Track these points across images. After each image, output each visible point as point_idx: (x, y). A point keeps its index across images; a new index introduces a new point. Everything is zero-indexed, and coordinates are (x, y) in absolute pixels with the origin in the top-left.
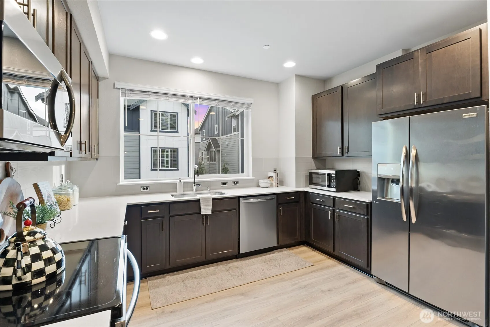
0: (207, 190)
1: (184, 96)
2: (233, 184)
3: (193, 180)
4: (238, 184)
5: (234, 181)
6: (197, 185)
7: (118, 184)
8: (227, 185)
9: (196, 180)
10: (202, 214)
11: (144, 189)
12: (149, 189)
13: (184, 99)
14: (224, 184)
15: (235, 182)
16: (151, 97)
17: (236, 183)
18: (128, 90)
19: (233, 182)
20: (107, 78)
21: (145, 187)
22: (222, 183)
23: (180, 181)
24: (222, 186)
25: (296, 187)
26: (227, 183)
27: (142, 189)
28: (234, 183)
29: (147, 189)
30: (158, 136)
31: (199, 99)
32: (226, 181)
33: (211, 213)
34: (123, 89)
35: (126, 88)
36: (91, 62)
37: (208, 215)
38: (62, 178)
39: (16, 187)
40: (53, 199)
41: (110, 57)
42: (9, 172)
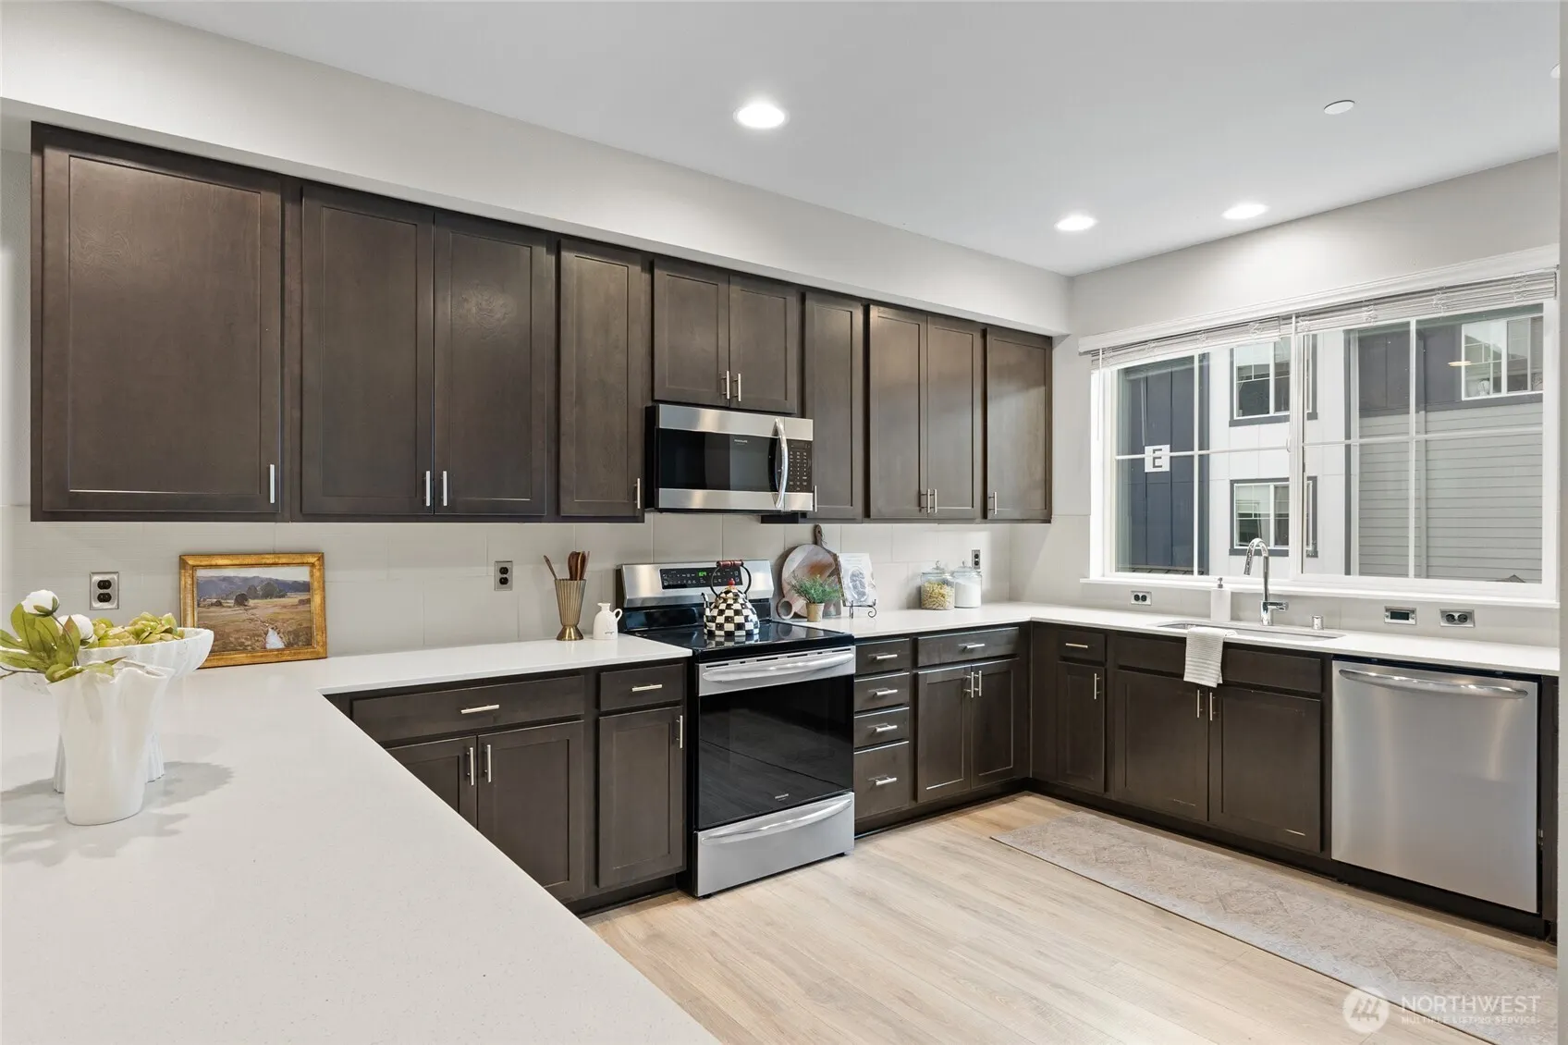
0: (1312, 626)
1: (1245, 324)
2: (1444, 624)
3: (1262, 587)
4: (1468, 625)
5: (1448, 608)
6: (1272, 604)
7: (1083, 581)
8: (1411, 621)
9: (1269, 587)
11: (1137, 598)
12: (1148, 602)
13: (1247, 332)
14: (1400, 614)
15: (1456, 615)
16: (1157, 351)
17: (1458, 617)
18: (1104, 350)
19: (1443, 612)
20: (1068, 335)
21: (1140, 595)
22: (1387, 610)
23: (1221, 586)
24: (1389, 620)
26: (1413, 612)
27: (1133, 598)
28: (1450, 618)
29: (1144, 598)
31: (1297, 317)
32: (1410, 607)
33: (1219, 685)
34: (1095, 353)
35: (1100, 346)
36: (985, 330)
37: (1210, 689)
38: (977, 556)
39: (824, 558)
40: (867, 580)
41: (1073, 284)
42: (817, 538)
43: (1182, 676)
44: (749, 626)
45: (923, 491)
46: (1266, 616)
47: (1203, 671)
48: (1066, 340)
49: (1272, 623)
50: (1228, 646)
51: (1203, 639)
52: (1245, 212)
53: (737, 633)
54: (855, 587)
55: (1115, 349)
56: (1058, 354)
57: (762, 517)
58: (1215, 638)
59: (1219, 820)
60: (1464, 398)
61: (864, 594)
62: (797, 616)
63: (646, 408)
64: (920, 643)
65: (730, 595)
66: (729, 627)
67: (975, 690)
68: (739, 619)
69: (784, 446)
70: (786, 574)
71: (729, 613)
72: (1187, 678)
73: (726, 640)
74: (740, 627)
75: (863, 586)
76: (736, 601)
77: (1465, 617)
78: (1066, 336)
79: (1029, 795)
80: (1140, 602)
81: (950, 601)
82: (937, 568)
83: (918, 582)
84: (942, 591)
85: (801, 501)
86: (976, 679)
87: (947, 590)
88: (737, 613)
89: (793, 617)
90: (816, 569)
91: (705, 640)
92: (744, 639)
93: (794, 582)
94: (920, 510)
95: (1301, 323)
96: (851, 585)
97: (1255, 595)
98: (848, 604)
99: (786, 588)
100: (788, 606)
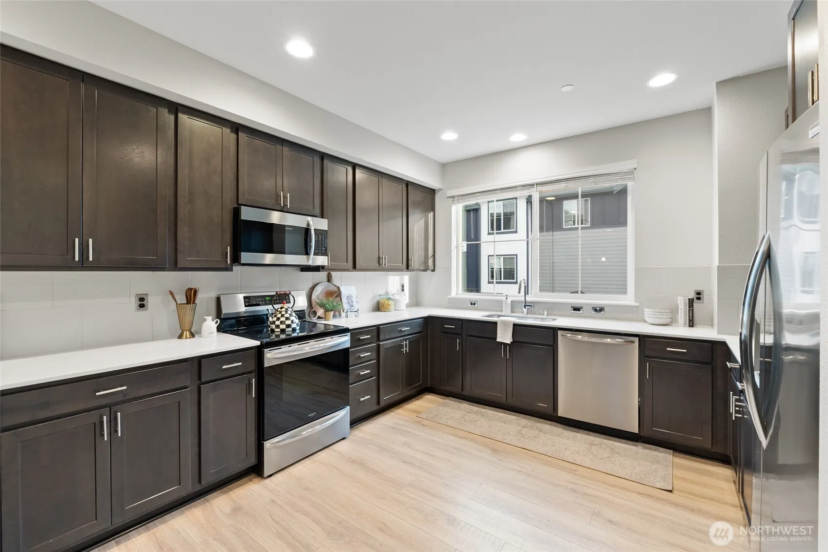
0: (544, 315)
1: (516, 187)
2: (593, 312)
3: (524, 299)
4: (603, 312)
5: (593, 306)
6: (527, 306)
7: (448, 296)
8: (581, 312)
9: (527, 299)
10: (497, 340)
11: (472, 304)
12: (476, 305)
13: (517, 190)
14: (577, 309)
15: (598, 309)
17: (599, 310)
18: (458, 196)
19: (593, 308)
20: (442, 189)
21: (473, 303)
22: (572, 307)
23: (507, 298)
24: (573, 311)
25: (719, 333)
26: (582, 308)
27: (470, 304)
28: (596, 310)
29: (475, 304)
30: (494, 242)
31: (537, 185)
32: (581, 306)
33: (511, 342)
34: (453, 197)
35: (456, 194)
36: (408, 184)
37: (507, 344)
38: (403, 287)
39: (332, 288)
40: (354, 299)
41: (444, 167)
42: (329, 279)
43: (496, 339)
44: (294, 326)
45: (381, 257)
46: (525, 310)
47: (505, 336)
48: (442, 191)
49: (527, 313)
50: (515, 325)
51: (505, 323)
52: (518, 138)
53: (287, 330)
54: (348, 302)
55: (462, 196)
56: (438, 197)
57: (301, 268)
58: (509, 322)
59: (512, 402)
60: (564, 227)
61: (353, 306)
62: (319, 318)
63: (234, 208)
64: (381, 329)
65: (284, 309)
66: (283, 327)
67: (406, 349)
68: (288, 322)
69: (313, 232)
70: (314, 297)
71: (283, 319)
72: (498, 340)
73: (281, 334)
74: (288, 326)
75: (353, 302)
76: (286, 312)
77: (601, 310)
78: (440, 190)
79: (428, 395)
80: (473, 306)
81: (392, 307)
82: (387, 292)
83: (378, 299)
84: (389, 303)
85: (321, 260)
86: (406, 344)
87: (391, 302)
88: (287, 319)
89: (317, 318)
90: (329, 294)
91: (269, 334)
92: (291, 332)
93: (318, 301)
94: (379, 265)
95: (538, 188)
96: (346, 302)
97: (520, 302)
98: (345, 311)
99: (314, 304)
100: (315, 313)
